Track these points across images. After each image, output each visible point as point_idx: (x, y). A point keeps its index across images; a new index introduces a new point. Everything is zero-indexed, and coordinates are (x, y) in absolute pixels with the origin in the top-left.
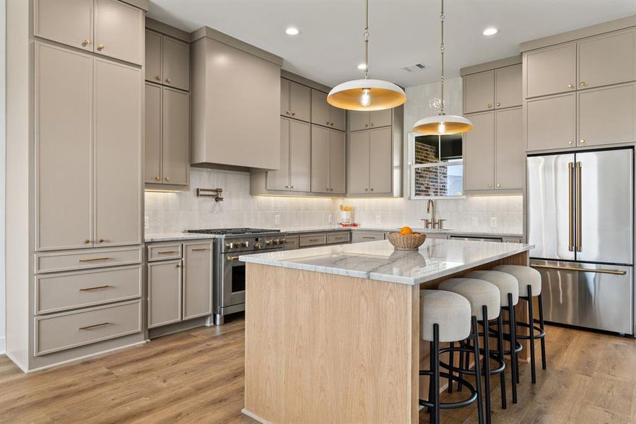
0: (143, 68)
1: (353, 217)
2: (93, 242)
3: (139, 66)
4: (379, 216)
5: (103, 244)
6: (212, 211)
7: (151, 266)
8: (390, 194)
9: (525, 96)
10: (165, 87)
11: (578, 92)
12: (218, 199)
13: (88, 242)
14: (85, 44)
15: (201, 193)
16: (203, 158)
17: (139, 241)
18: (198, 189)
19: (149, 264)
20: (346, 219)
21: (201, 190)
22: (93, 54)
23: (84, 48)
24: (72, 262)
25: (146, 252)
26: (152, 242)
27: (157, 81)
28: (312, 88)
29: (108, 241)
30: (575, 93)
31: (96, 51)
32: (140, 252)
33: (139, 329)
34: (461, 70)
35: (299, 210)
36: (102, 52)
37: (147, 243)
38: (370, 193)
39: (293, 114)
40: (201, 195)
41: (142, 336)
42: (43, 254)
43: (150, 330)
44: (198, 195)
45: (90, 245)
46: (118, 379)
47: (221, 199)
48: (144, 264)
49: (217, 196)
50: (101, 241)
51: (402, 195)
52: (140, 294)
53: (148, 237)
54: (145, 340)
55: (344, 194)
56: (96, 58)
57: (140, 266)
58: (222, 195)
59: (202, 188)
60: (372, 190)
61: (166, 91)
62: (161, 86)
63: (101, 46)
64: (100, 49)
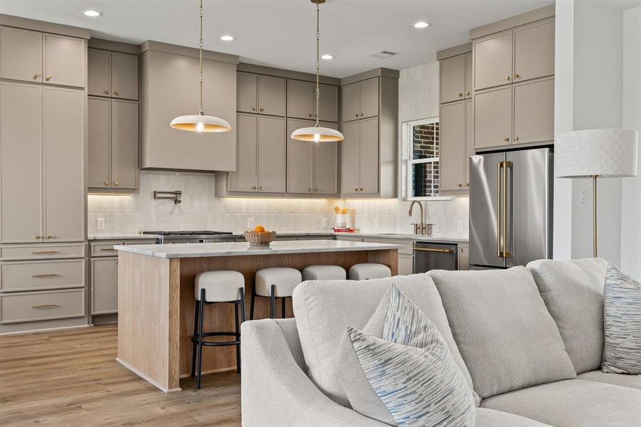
0: (86, 89)
1: (353, 221)
2: (43, 238)
3: (82, 88)
4: (376, 220)
5: (51, 240)
6: (171, 213)
7: (94, 261)
8: (377, 194)
9: (474, 89)
10: (113, 100)
11: (514, 85)
12: (177, 201)
13: (38, 238)
14: (36, 77)
15: (158, 195)
16: (148, 164)
17: (83, 239)
18: (155, 192)
19: (92, 259)
20: (342, 224)
21: (158, 193)
22: (43, 84)
23: (36, 81)
24: (26, 253)
25: (89, 249)
26: (95, 240)
27: (106, 95)
28: (287, 79)
29: (55, 238)
30: (510, 86)
31: (45, 82)
32: (83, 248)
33: (83, 314)
34: (438, 52)
35: (281, 213)
36: (50, 82)
37: (90, 241)
38: (360, 193)
39: (262, 110)
40: (158, 198)
41: (86, 320)
42: (5, 246)
43: (94, 317)
44: (155, 197)
45: (40, 240)
46: (52, 342)
47: (180, 202)
48: (87, 259)
49: (176, 197)
50: (50, 237)
51: (395, 195)
52: (83, 285)
53: (90, 236)
54: (88, 324)
55: (337, 194)
56: (45, 87)
57: (83, 261)
58: (182, 198)
59: (159, 191)
60: (361, 189)
61: (115, 103)
62: (110, 99)
63: (48, 77)
64: (48, 79)
